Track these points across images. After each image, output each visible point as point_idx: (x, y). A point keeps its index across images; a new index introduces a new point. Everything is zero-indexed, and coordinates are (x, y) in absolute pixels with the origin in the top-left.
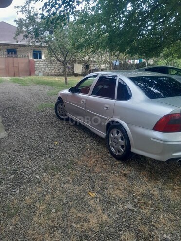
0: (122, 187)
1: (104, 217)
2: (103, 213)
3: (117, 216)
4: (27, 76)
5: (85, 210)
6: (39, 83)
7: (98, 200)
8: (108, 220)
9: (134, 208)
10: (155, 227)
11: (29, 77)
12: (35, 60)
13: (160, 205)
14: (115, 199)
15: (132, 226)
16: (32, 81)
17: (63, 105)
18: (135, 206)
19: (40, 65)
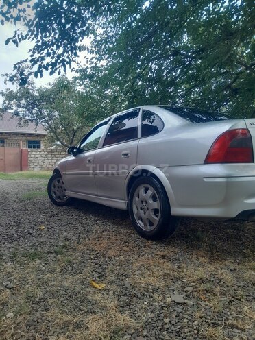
0: (159, 272)
1: (123, 319)
2: (120, 311)
3: (152, 315)
4: (16, 171)
5: (81, 310)
6: (32, 176)
7: (111, 293)
8: (132, 323)
9: (186, 301)
10: (237, 328)
11: (20, 172)
12: (29, 150)
13: (240, 292)
14: (146, 290)
15: (186, 330)
16: (22, 175)
17: (61, 181)
18: (188, 297)
19: (37, 156)
